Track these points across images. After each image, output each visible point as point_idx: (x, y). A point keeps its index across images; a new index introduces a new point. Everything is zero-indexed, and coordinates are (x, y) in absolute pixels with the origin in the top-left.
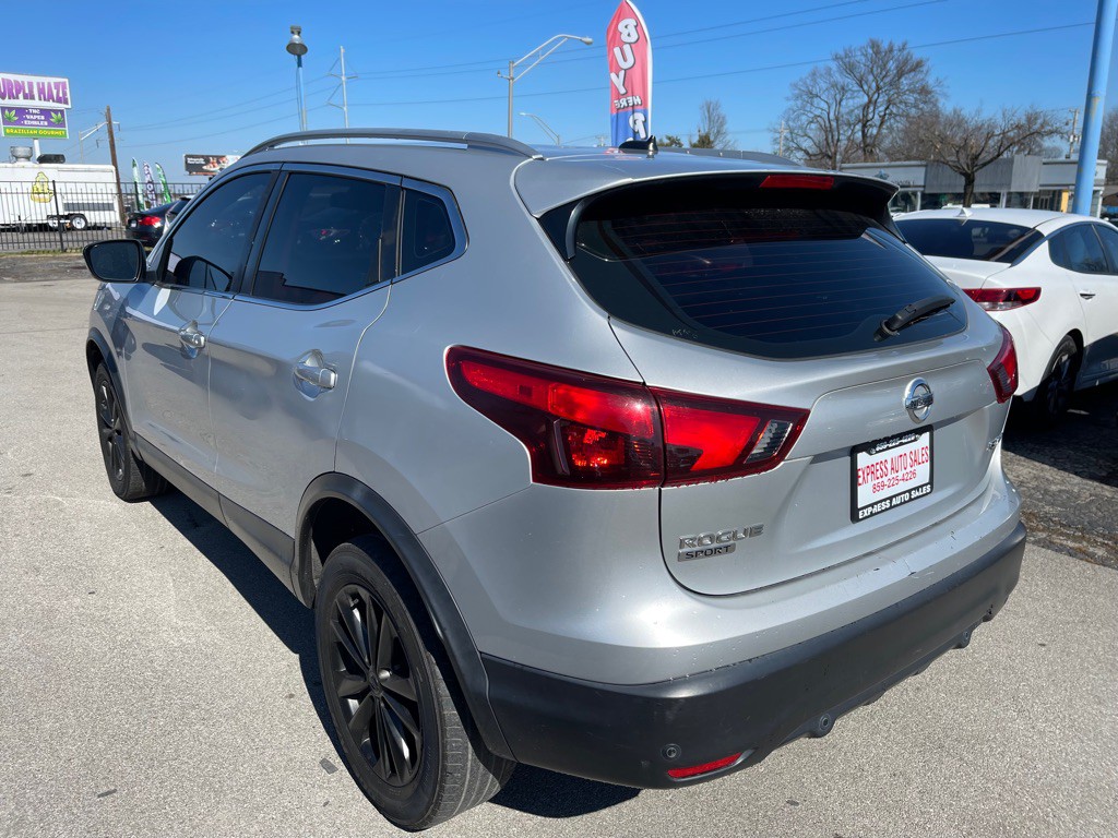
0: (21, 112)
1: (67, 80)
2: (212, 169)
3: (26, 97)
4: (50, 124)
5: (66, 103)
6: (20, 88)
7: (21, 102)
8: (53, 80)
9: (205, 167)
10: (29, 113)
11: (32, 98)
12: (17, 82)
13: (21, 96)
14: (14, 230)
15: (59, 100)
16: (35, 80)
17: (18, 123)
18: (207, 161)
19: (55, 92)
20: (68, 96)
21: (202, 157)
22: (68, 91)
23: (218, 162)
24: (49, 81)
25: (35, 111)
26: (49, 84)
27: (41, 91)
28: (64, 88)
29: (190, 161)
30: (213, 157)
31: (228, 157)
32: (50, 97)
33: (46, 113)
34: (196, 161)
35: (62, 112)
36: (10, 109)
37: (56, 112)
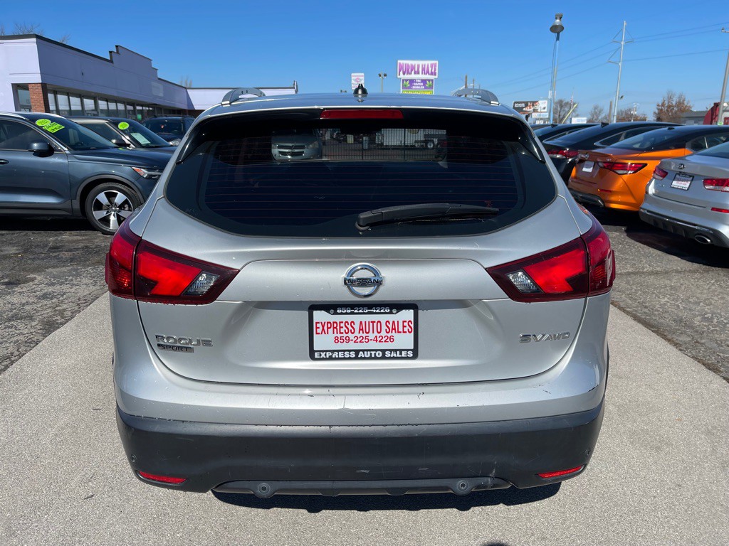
0: (412, 81)
1: (437, 62)
2: (529, 110)
3: (415, 73)
4: (426, 88)
5: (435, 75)
6: (413, 68)
7: (413, 76)
8: (430, 62)
9: (524, 109)
10: (416, 82)
11: (418, 73)
12: (412, 65)
13: (413, 72)
14: (398, 149)
15: (432, 74)
16: (421, 63)
17: (409, 88)
18: (526, 105)
19: (430, 69)
20: (437, 71)
21: (524, 102)
22: (437, 68)
23: (533, 105)
24: (428, 63)
25: (419, 81)
26: (428, 65)
27: (423, 69)
28: (435, 66)
29: (516, 105)
30: (530, 102)
31: (540, 102)
32: (428, 72)
33: (424, 81)
34: (520, 105)
35: (432, 81)
36: (406, 80)
37: (429, 80)
